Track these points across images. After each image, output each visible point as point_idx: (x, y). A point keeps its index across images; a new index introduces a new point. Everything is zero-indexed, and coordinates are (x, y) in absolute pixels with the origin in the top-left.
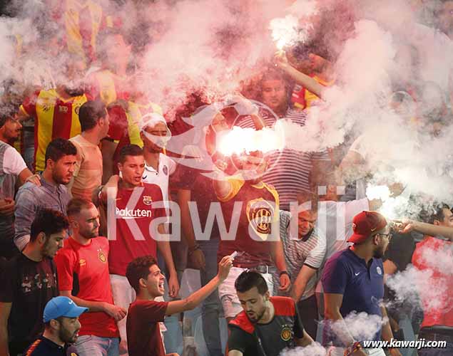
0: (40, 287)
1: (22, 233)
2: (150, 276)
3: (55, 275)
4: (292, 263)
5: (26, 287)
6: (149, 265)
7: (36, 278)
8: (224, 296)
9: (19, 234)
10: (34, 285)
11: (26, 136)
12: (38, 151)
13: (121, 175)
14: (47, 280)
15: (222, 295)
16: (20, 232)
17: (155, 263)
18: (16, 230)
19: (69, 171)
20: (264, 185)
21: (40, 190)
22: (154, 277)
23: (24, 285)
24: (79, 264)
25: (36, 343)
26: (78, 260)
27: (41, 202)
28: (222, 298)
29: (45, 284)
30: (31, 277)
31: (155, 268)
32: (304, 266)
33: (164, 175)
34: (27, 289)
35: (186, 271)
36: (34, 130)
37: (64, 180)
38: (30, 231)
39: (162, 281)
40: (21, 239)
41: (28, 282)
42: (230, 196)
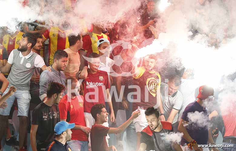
0: (51, 118)
1: (43, 93)
2: (102, 113)
3: (58, 113)
4: (167, 107)
5: (45, 118)
6: (102, 108)
7: (49, 114)
8: (136, 122)
9: (41, 93)
10: (49, 117)
11: (45, 48)
12: (51, 55)
13: (89, 67)
14: (54, 115)
15: (135, 122)
16: (42, 92)
17: (104, 107)
18: (40, 92)
19: (64, 65)
20: (154, 72)
21: (51, 73)
22: (104, 113)
23: (44, 117)
24: (70, 107)
25: (53, 143)
26: (70, 105)
27: (52, 79)
28: (135, 123)
29: (53, 117)
30: (47, 114)
31: (104, 109)
32: (173, 109)
33: (108, 67)
34: (45, 119)
35: (118, 111)
36: (49, 46)
37: (62, 69)
38: (46, 92)
39: (107, 115)
40: (42, 96)
41: (46, 116)
42: (139, 77)
